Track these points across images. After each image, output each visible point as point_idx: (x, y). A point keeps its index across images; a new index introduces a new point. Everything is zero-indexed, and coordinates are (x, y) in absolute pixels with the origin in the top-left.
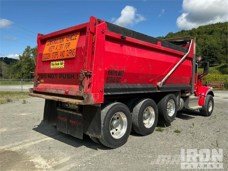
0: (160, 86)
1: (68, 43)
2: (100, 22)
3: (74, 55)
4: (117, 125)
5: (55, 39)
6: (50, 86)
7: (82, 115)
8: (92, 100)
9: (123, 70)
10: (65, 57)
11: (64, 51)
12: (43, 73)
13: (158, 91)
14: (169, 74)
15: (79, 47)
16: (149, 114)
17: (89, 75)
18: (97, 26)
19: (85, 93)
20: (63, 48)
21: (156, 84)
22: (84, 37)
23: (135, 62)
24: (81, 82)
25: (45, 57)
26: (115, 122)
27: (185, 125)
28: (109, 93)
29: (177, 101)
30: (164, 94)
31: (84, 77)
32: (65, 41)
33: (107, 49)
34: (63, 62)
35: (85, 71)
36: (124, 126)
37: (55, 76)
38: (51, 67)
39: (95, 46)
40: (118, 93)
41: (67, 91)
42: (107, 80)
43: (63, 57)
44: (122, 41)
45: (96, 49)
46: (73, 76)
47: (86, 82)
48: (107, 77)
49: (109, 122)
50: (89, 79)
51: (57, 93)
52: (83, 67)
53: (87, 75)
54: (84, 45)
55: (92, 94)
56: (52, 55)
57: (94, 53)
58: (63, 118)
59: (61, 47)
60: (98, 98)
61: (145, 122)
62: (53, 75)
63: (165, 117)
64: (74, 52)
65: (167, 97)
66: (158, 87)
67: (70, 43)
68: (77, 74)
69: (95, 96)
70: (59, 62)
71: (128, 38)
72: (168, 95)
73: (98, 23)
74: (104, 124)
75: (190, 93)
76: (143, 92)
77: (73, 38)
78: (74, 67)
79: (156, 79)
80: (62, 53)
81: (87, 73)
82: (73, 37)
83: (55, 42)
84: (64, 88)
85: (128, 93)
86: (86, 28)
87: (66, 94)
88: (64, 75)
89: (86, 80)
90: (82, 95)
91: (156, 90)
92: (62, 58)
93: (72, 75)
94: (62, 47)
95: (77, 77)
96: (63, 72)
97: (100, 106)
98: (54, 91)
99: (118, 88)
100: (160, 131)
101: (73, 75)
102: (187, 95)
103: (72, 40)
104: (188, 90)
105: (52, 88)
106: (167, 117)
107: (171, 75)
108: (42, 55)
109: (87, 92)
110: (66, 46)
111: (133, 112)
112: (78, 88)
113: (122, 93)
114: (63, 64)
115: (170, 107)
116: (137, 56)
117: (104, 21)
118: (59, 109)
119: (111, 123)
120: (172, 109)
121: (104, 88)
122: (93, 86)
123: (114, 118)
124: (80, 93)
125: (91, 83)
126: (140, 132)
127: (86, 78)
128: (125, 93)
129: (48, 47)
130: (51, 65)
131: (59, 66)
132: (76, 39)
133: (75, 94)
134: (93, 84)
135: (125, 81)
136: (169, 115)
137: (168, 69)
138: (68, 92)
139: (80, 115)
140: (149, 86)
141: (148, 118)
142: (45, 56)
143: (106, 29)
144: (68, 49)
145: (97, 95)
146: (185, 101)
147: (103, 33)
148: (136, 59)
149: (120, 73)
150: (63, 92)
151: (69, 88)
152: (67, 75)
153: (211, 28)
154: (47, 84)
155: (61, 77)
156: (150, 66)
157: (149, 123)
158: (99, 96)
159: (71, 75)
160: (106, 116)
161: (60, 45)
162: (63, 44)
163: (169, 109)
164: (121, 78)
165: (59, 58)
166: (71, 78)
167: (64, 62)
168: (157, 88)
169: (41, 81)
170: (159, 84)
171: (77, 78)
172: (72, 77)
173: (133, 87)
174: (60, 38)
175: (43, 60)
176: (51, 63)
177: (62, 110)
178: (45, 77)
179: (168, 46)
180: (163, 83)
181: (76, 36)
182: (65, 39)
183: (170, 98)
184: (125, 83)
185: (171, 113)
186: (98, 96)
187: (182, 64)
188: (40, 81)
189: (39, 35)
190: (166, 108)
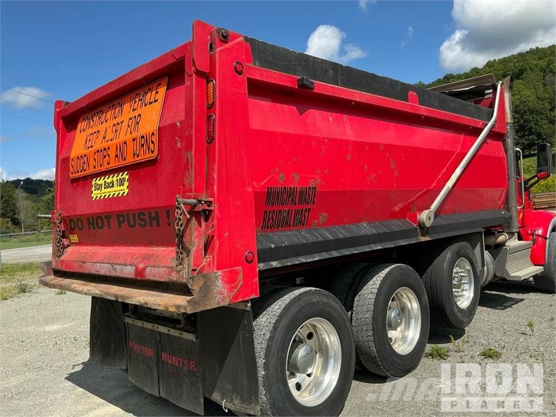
0: (428, 224)
1: (135, 117)
2: (225, 38)
3: (152, 152)
4: (309, 361)
5: (101, 111)
6: (94, 253)
7: (197, 338)
8: (220, 294)
9: (312, 184)
10: (130, 160)
11: (125, 143)
12: (75, 216)
13: (423, 239)
14: (450, 184)
15: (166, 124)
16: (403, 310)
17: (204, 211)
18: (218, 50)
19: (195, 270)
20: (123, 132)
21: (414, 218)
22: (180, 92)
23: (349, 157)
24: (181, 236)
25: (77, 168)
26: (301, 352)
27: (505, 326)
28: (275, 264)
29: (477, 262)
30: (439, 246)
31: (188, 221)
32: (127, 110)
33: (256, 123)
34: (124, 176)
35: (187, 200)
36: (332, 361)
37: (105, 221)
38: (93, 195)
39: (216, 117)
40: (303, 260)
41: (141, 266)
42: (265, 219)
43: (124, 162)
44: (302, 97)
45: (220, 125)
46: (157, 219)
47: (195, 234)
48: (266, 212)
49: (282, 357)
50: (203, 224)
51: (113, 274)
52: (184, 186)
53: (199, 212)
54: (182, 115)
55: (220, 273)
56: (95, 160)
57: (213, 138)
58: (143, 348)
59: (116, 131)
60: (241, 283)
61: (392, 334)
62: (99, 220)
63: (448, 314)
64: (153, 142)
65: (448, 254)
66: (422, 226)
67: (140, 115)
68: (168, 212)
69: (230, 280)
70: (115, 179)
71: (322, 87)
72: (452, 246)
73: (221, 40)
74: (266, 366)
75: (508, 233)
76: (379, 247)
77: (147, 100)
78: (157, 190)
79: (413, 202)
80: (121, 149)
81: (195, 206)
82: (149, 97)
83: (100, 118)
84: (132, 257)
85: (335, 254)
86: (184, 60)
87: (139, 278)
88: (131, 217)
89: (196, 230)
90: (185, 281)
91: (417, 236)
92: (122, 163)
93: (153, 215)
94: (118, 132)
95: (169, 219)
96: (126, 208)
97: (248, 309)
98: (104, 269)
99: (303, 244)
100: (440, 355)
101: (157, 213)
102: (501, 238)
103: (146, 105)
104: (500, 226)
105: (100, 257)
106: (454, 313)
107: (454, 186)
108: (69, 162)
109: (203, 269)
110: (129, 126)
111: (354, 309)
112: (174, 255)
113: (316, 259)
114: (126, 184)
115: (460, 280)
116: (352, 138)
117: (239, 36)
118: (128, 320)
119: (290, 357)
120: (466, 287)
121: (257, 247)
122: (220, 246)
123: (297, 339)
124: (179, 272)
125: (213, 237)
126: (383, 371)
127: (194, 221)
128: (325, 256)
129: (84, 134)
130: (93, 188)
131: (113, 189)
132: (156, 101)
133: (163, 276)
134: (220, 237)
135: (323, 217)
136: (458, 303)
137: (444, 170)
138: (144, 270)
139: (190, 337)
140: (396, 225)
141: (399, 324)
142: (77, 163)
143: (249, 60)
144: (135, 135)
145: (236, 273)
146: (494, 256)
147: (240, 73)
148: (350, 147)
149: (303, 196)
150: (128, 272)
151: (147, 258)
152: (139, 216)
153: (518, 62)
154: (89, 247)
155: (122, 225)
156: (393, 166)
157: (404, 339)
158: (244, 278)
159: (150, 213)
160: (271, 339)
161: (114, 125)
162: (122, 122)
163: (459, 286)
164: (309, 210)
165: (113, 165)
166: (151, 225)
167: (127, 177)
168: (419, 230)
169: (71, 238)
170: (425, 216)
171: (169, 224)
172: (154, 223)
173: (348, 235)
174: (113, 106)
175: (71, 176)
176: (93, 183)
177: (139, 323)
178: (80, 226)
179: (437, 104)
180: (435, 214)
181: (157, 93)
182: (126, 107)
183: (458, 255)
184: (323, 225)
185: (465, 297)
186: (241, 277)
187: (480, 153)
188: (70, 240)
189: (58, 104)
190: (451, 286)
